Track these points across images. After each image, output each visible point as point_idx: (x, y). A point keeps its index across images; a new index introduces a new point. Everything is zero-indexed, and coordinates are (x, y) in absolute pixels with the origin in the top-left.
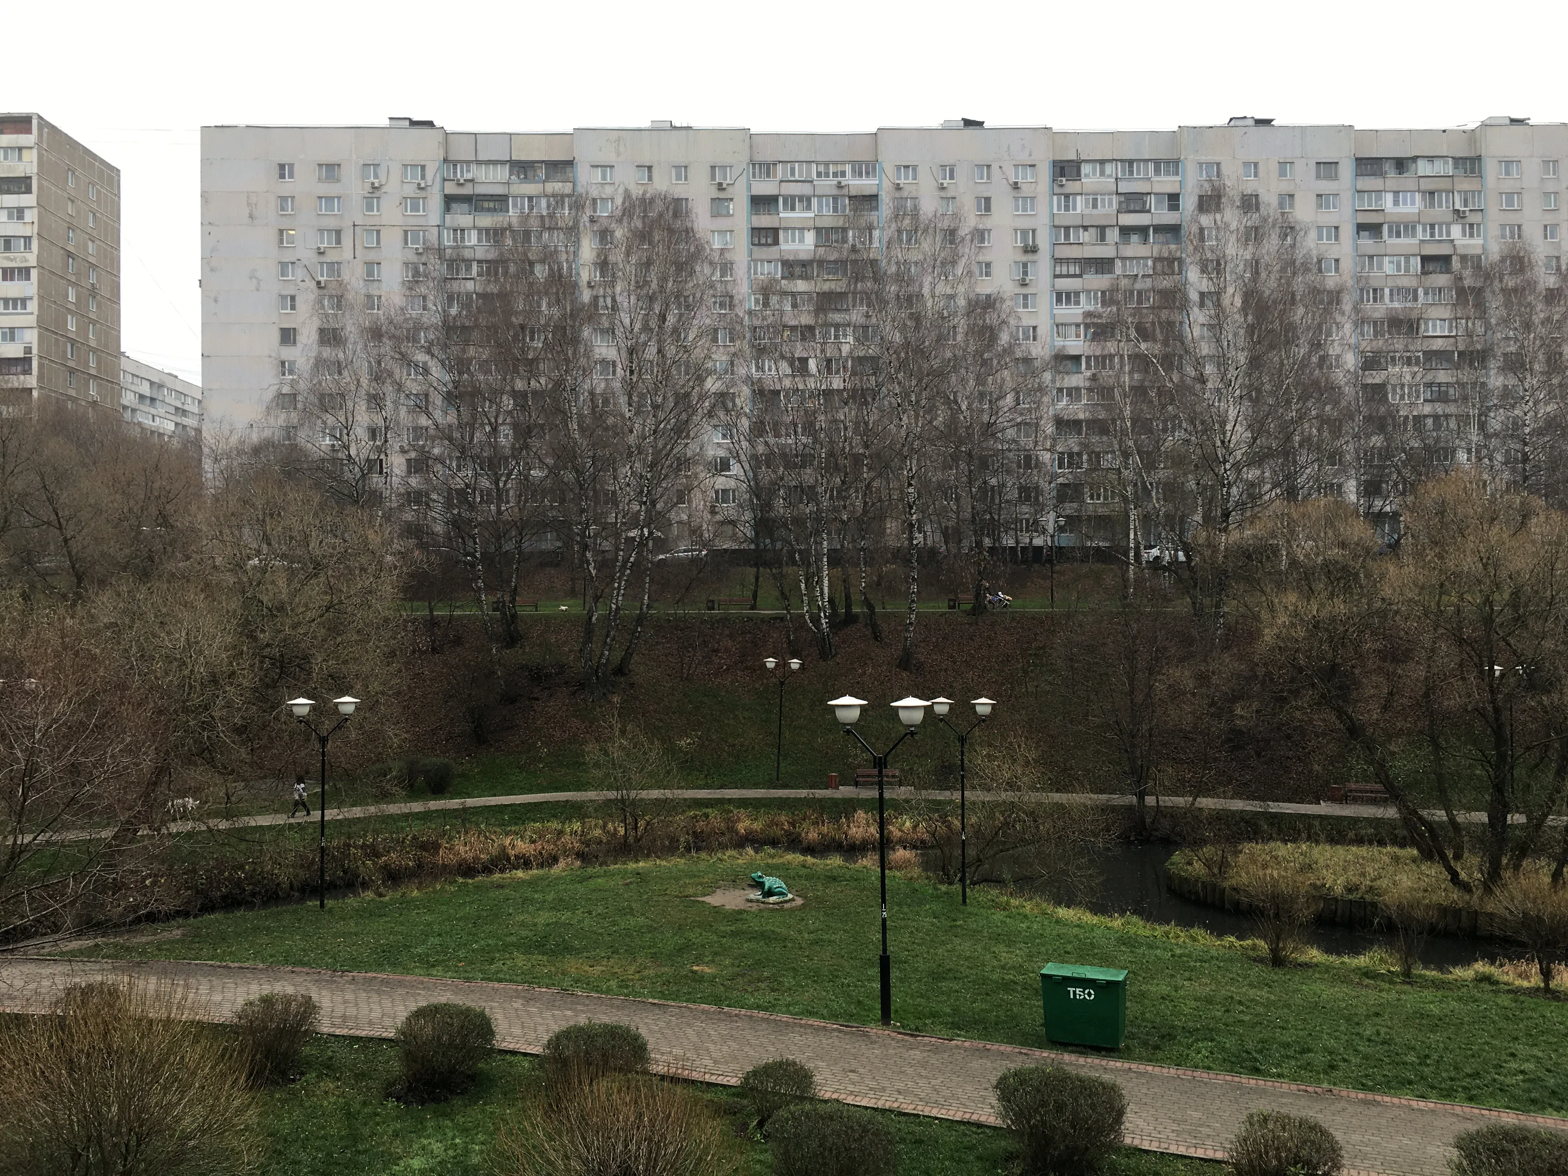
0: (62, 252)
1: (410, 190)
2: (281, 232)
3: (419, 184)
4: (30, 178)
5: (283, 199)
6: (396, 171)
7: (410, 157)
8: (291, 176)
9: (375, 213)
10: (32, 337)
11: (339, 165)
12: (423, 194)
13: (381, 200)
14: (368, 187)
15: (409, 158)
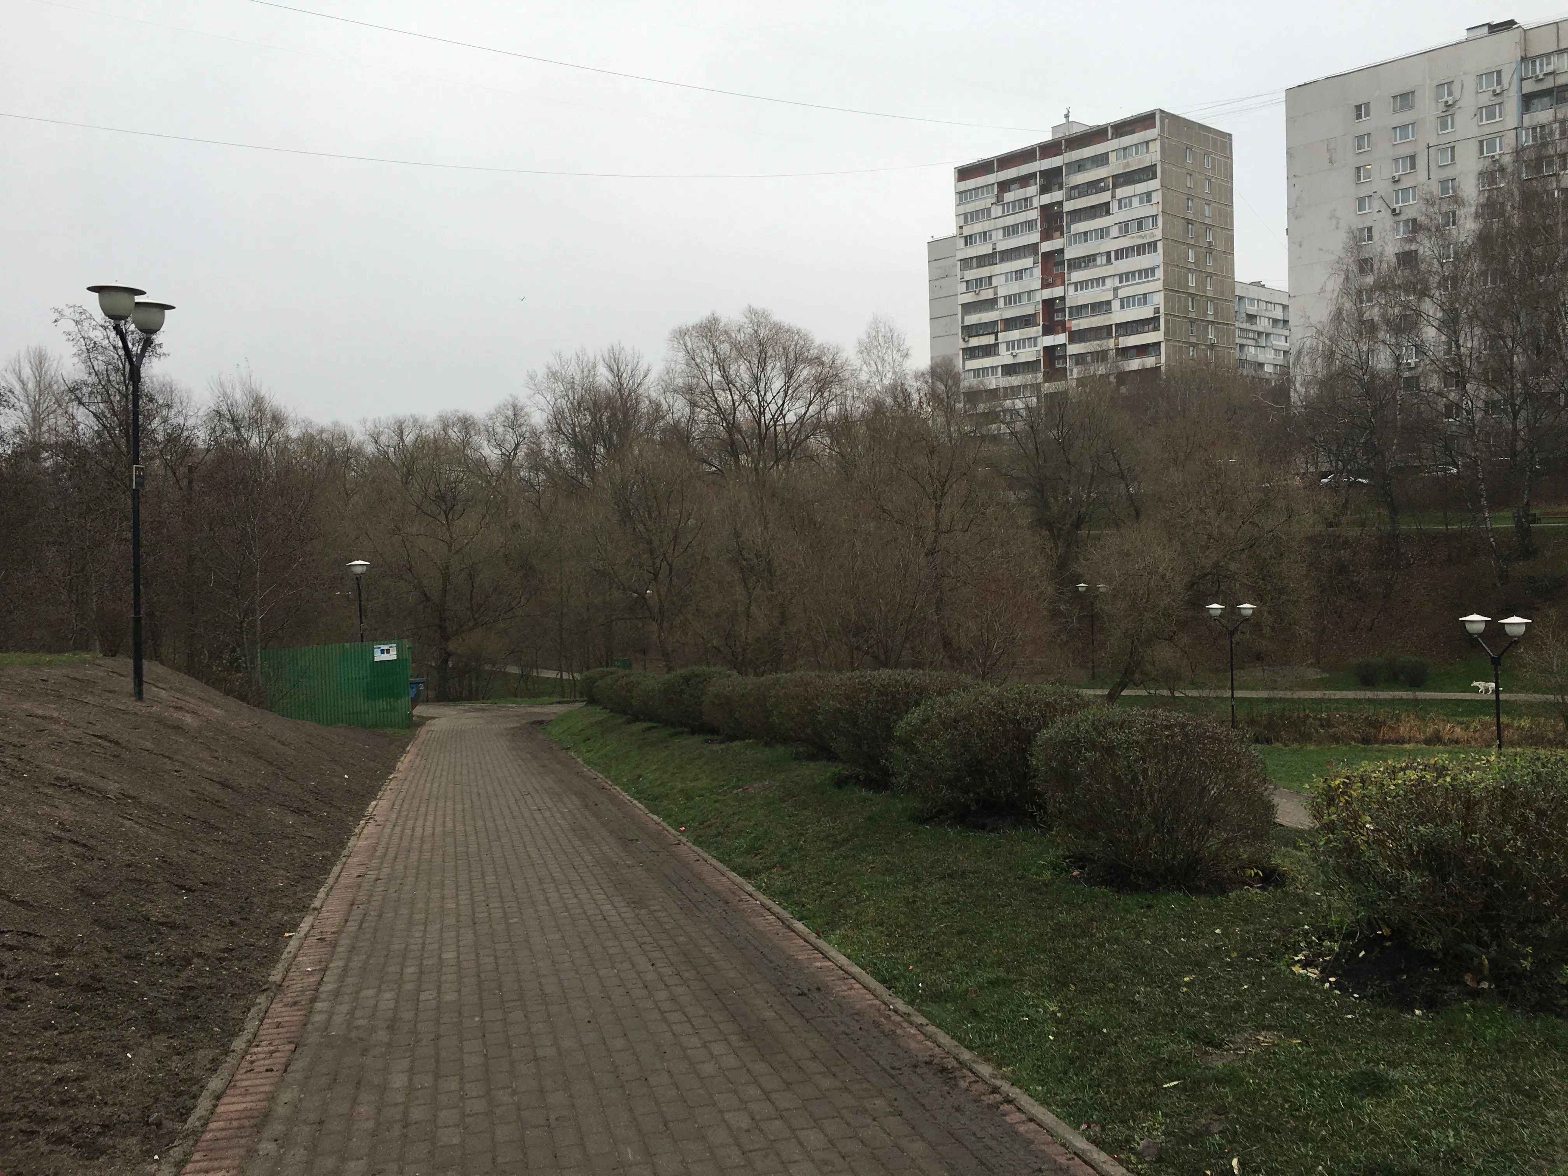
0: (1183, 221)
1: (1486, 99)
2: (1358, 169)
3: (1494, 91)
4: (1155, 165)
5: (1360, 138)
6: (1470, 82)
7: (1485, 66)
8: (1367, 115)
9: (1450, 130)
10: (1159, 299)
11: (1413, 92)
12: (1498, 100)
13: (1455, 117)
14: (1441, 106)
15: (1484, 68)
